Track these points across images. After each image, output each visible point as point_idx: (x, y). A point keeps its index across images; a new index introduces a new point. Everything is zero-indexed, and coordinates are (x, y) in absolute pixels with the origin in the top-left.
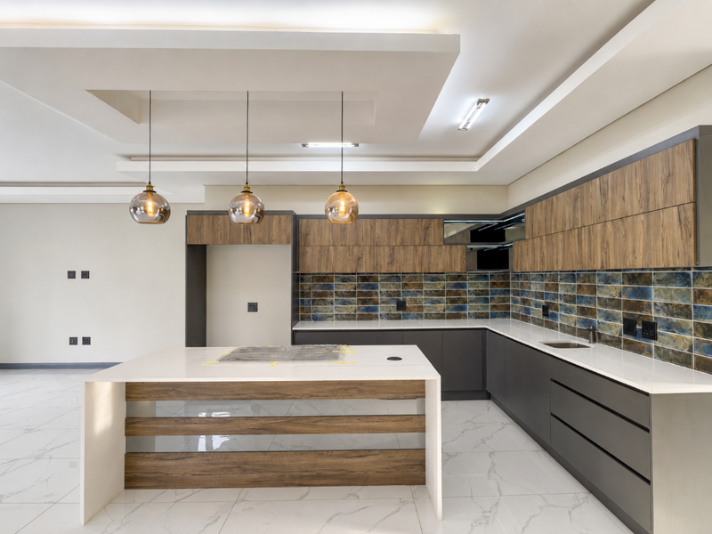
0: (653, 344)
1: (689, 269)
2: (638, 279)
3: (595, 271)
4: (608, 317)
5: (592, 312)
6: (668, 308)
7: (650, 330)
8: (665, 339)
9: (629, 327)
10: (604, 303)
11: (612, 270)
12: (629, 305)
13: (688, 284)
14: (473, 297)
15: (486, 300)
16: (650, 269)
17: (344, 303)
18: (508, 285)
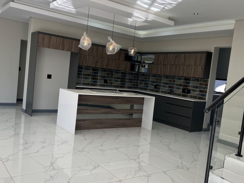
0: (189, 95)
1: (199, 78)
2: (187, 79)
3: (176, 76)
4: (178, 88)
5: (173, 87)
6: (194, 87)
7: (189, 91)
8: (192, 93)
9: (184, 91)
10: (177, 85)
11: (181, 77)
12: (184, 86)
13: (199, 82)
14: (128, 81)
15: (132, 82)
16: (191, 77)
17: (86, 78)
18: (138, 77)
